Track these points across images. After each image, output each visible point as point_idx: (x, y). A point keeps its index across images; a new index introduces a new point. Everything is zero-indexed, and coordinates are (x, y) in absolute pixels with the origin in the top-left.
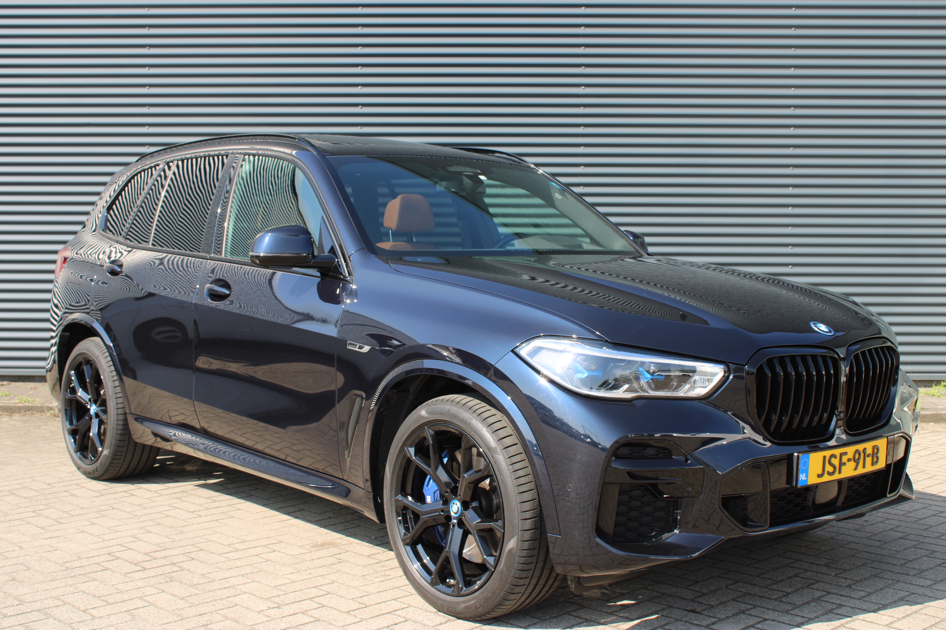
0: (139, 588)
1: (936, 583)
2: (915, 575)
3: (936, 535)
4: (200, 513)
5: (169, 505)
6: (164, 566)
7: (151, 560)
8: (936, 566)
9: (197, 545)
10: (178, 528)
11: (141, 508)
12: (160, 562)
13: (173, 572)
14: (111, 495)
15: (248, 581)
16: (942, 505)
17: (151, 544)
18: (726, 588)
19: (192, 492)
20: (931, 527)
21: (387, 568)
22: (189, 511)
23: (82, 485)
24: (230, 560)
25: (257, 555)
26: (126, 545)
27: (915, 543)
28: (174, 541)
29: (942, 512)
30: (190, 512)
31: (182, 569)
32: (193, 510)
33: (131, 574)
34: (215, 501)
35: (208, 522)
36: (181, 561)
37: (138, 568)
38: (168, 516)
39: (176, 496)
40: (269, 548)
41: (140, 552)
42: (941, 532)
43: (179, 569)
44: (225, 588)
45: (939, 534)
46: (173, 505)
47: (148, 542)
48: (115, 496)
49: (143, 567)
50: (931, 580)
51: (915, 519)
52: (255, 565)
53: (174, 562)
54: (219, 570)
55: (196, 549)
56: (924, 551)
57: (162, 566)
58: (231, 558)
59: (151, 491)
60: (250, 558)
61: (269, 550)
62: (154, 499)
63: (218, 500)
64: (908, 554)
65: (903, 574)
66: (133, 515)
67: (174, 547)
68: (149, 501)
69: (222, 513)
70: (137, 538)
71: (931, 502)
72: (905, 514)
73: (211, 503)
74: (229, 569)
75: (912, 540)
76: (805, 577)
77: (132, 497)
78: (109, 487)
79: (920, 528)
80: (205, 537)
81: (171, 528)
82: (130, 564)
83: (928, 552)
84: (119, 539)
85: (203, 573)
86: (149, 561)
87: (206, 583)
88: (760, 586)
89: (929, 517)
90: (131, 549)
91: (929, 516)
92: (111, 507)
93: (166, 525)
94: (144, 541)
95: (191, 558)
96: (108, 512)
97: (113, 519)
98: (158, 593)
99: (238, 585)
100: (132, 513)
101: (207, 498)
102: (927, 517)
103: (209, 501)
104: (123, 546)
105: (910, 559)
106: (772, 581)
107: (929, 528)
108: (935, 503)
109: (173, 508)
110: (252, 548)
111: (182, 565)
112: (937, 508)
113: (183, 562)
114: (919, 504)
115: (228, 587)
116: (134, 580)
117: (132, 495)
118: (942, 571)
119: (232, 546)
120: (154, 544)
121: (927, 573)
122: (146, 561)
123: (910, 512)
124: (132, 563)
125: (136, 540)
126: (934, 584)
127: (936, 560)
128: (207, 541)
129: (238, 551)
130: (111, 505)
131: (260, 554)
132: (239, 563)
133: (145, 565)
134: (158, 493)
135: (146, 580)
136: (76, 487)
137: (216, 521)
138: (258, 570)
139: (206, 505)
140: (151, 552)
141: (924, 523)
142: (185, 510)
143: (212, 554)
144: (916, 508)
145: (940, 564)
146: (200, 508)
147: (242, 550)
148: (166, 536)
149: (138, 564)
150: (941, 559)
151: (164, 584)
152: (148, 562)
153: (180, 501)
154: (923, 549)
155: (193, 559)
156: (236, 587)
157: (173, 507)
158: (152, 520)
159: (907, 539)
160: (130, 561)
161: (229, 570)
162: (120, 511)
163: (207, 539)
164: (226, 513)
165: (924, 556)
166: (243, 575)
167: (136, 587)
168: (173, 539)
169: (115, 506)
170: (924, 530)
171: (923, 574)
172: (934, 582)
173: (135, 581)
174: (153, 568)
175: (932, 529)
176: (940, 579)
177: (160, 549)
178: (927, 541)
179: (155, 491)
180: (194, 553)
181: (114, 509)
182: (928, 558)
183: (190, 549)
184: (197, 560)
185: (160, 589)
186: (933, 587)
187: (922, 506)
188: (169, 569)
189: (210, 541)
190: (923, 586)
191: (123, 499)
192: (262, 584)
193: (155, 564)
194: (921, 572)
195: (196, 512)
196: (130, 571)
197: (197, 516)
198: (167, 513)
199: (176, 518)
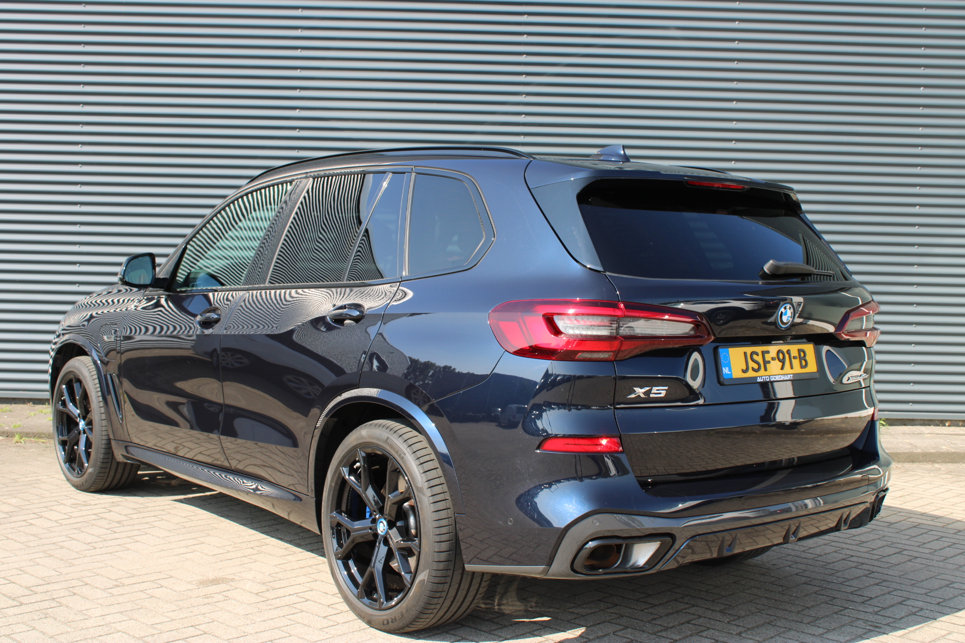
0: (10, 625)
1: (828, 631)
2: (809, 623)
3: (841, 580)
4: (96, 545)
5: (66, 536)
6: (43, 601)
7: (31, 595)
8: (833, 613)
9: (83, 579)
10: (69, 561)
11: (36, 539)
12: (39, 597)
13: (50, 608)
14: (8, 524)
15: (125, 618)
16: (854, 549)
17: (36, 577)
18: (614, 634)
19: (94, 522)
20: (838, 571)
21: (273, 607)
22: (86, 542)
24: (113, 595)
25: (141, 591)
26: (10, 578)
27: (817, 589)
28: (61, 574)
29: (852, 556)
30: (85, 544)
31: (61, 605)
32: (89, 541)
33: (5, 610)
34: (115, 532)
35: (102, 554)
36: (62, 596)
37: (16, 603)
38: (62, 547)
39: (76, 526)
40: (157, 583)
41: (21, 586)
42: (846, 577)
43: (58, 605)
44: (99, 626)
45: (844, 580)
46: (70, 536)
47: (33, 575)
48: (13, 525)
49: (20, 602)
50: (824, 628)
51: (823, 563)
52: (137, 602)
53: (54, 597)
54: (99, 606)
55: (81, 583)
56: (825, 597)
57: (41, 601)
58: (115, 594)
59: (51, 520)
60: (134, 593)
61: (156, 586)
62: (52, 529)
63: (118, 531)
64: (807, 600)
65: (797, 622)
66: (26, 546)
67: (59, 581)
68: (47, 531)
69: (119, 545)
70: (23, 571)
71: (844, 546)
72: (815, 558)
73: (110, 534)
74: (110, 605)
75: (815, 585)
76: (697, 623)
77: (30, 527)
78: (9, 515)
79: (827, 573)
80: (94, 570)
81: (62, 560)
82: (7, 599)
83: (829, 598)
84: (3, 572)
85: (82, 609)
86: (28, 595)
87: (81, 620)
88: (649, 633)
90: (14, 583)
91: (838, 560)
92: (6, 537)
93: (57, 558)
94: (29, 574)
95: (73, 592)
97: (4, 549)
98: (28, 631)
99: (114, 623)
100: (26, 544)
101: (108, 529)
102: (836, 562)
103: (109, 531)
104: (5, 579)
105: (808, 606)
106: (662, 628)
107: (836, 573)
108: (848, 546)
109: (70, 539)
110: (139, 583)
111: (62, 600)
112: (848, 552)
113: (64, 597)
114: (831, 547)
115: (103, 625)
116: (7, 616)
117: (31, 524)
118: (838, 619)
119: (119, 580)
120: (39, 578)
121: (821, 621)
122: (26, 596)
123: (820, 556)
124: (10, 597)
125: (22, 573)
126: (826, 632)
127: (834, 607)
128: (95, 574)
129: (124, 586)
130: (6, 535)
131: (146, 590)
132: (121, 599)
133: (22, 600)
134: (58, 523)
135: (19, 616)
137: (110, 553)
138: (139, 607)
139: (104, 537)
140: (33, 586)
141: (832, 568)
142: (81, 542)
143: (96, 589)
144: (827, 552)
145: (837, 612)
146: (97, 539)
147: (129, 585)
148: (54, 569)
149: (16, 599)
150: (840, 606)
151: (37, 621)
152: (28, 597)
153: (79, 532)
154: (824, 595)
155: (75, 594)
156: (111, 625)
157: (70, 537)
158: (44, 552)
159: (811, 585)
160: (8, 595)
161: (109, 607)
162: (13, 541)
163: (95, 573)
164: (123, 545)
165: (823, 603)
166: (122, 613)
167: (7, 624)
168: (60, 572)
169: (10, 536)
170: (830, 575)
171: (817, 622)
172: (826, 631)
173: (7, 618)
174: (31, 603)
175: (838, 574)
176: (833, 628)
177: (44, 583)
178: (830, 586)
179: (55, 521)
180: (78, 587)
181: (8, 539)
182: (827, 605)
183: (75, 583)
184: (78, 595)
185: (32, 626)
186: (824, 636)
187: (834, 549)
188: (46, 604)
189: (98, 575)
190: (814, 635)
191: (20, 529)
192: (139, 622)
193: (33, 599)
194: (816, 620)
195: (92, 544)
196: (5, 606)
197: (92, 548)
198: (62, 544)
199: (70, 550)
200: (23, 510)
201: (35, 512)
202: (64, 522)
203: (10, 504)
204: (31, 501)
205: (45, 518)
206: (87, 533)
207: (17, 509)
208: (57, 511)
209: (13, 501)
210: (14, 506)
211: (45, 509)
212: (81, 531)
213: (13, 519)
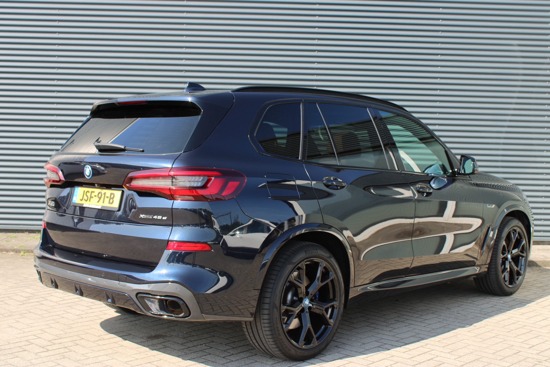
0: (44, 362)
4: (82, 316)
5: (64, 311)
6: (60, 348)
7: (52, 345)
9: (80, 336)
10: (69, 325)
11: (47, 312)
12: (57, 346)
13: (65, 352)
14: (29, 304)
15: (110, 358)
17: (53, 335)
19: (78, 303)
21: (192, 352)
23: (11, 297)
24: (99, 345)
25: (115, 343)
26: (38, 335)
28: (66, 333)
30: (76, 315)
31: (71, 351)
32: (78, 314)
33: (40, 354)
34: (92, 309)
35: (87, 321)
36: (70, 346)
37: (44, 350)
38: (63, 317)
39: (68, 305)
41: (45, 340)
43: (69, 350)
44: (96, 363)
46: (66, 311)
47: (50, 334)
48: (31, 304)
49: (47, 349)
50: (510, 363)
52: (114, 349)
53: (66, 346)
54: (93, 351)
55: (79, 338)
56: (507, 345)
57: (59, 349)
58: (100, 344)
59: (53, 302)
60: (111, 344)
62: (55, 307)
63: (93, 308)
65: (494, 359)
66: (42, 316)
67: (66, 337)
68: (52, 308)
69: (96, 316)
70: (44, 331)
73: (89, 309)
74: (99, 351)
76: (437, 360)
78: (28, 299)
80: (85, 331)
81: (65, 325)
82: (39, 347)
83: (509, 346)
84: (33, 332)
85: (83, 353)
86: (51, 345)
87: (84, 359)
89: (512, 324)
90: (40, 338)
92: (29, 311)
93: (61, 323)
94: (48, 333)
95: (76, 344)
96: (27, 314)
97: (30, 319)
98: (55, 366)
99: (104, 361)
101: (87, 307)
104: (35, 336)
110: (113, 338)
111: (71, 348)
113: (71, 346)
115: (98, 362)
116: (41, 357)
117: (42, 304)
119: (101, 336)
120: (54, 335)
122: (49, 345)
124: (40, 346)
125: (43, 332)
129: (104, 340)
130: (29, 310)
131: (117, 342)
132: (104, 347)
133: (48, 348)
134: (57, 303)
135: (48, 357)
136: (8, 298)
137: (92, 321)
138: (116, 352)
139: (86, 311)
140: (52, 340)
142: (73, 314)
143: (89, 342)
146: (82, 313)
147: (107, 339)
148: (62, 330)
149: (44, 347)
151: (60, 360)
152: (50, 346)
155: (77, 345)
156: (102, 362)
157: (66, 312)
158: (53, 320)
160: (39, 345)
161: (99, 352)
162: (34, 314)
163: (86, 332)
164: (98, 316)
166: (107, 355)
167: (42, 362)
168: (66, 332)
169: (31, 311)
173: (42, 358)
174: (53, 350)
176: (515, 362)
177: (58, 338)
179: (56, 302)
180: (78, 341)
183: (75, 338)
184: (79, 345)
185: (57, 363)
188: (62, 350)
189: (88, 333)
191: (36, 306)
192: (118, 360)
193: (54, 347)
195: (80, 315)
196: (39, 352)
197: (80, 318)
198: (63, 315)
199: (68, 319)
200: (35, 295)
201: (42, 297)
202: (61, 303)
203: (27, 292)
204: (39, 290)
205: (49, 300)
206: (76, 309)
207: (32, 295)
208: (55, 296)
209: (28, 290)
210: (29, 293)
211: (48, 295)
212: (72, 308)
213: (31, 301)
